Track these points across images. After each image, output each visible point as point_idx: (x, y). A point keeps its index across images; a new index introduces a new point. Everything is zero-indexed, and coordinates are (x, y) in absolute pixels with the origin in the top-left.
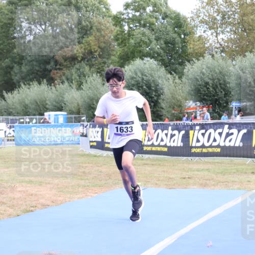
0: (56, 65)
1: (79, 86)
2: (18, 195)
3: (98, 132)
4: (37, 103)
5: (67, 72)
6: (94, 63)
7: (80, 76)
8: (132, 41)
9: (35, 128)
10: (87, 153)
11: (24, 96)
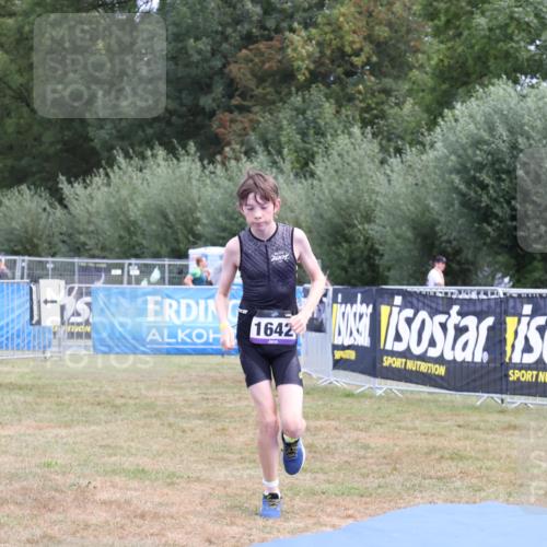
0: (231, 97)
1: (304, 167)
2: (98, 516)
3: (361, 317)
4: (165, 217)
5: (264, 119)
6: (351, 90)
7: (304, 134)
8: (481, 21)
9: (158, 298)
10: (322, 383)
11: (125, 193)
